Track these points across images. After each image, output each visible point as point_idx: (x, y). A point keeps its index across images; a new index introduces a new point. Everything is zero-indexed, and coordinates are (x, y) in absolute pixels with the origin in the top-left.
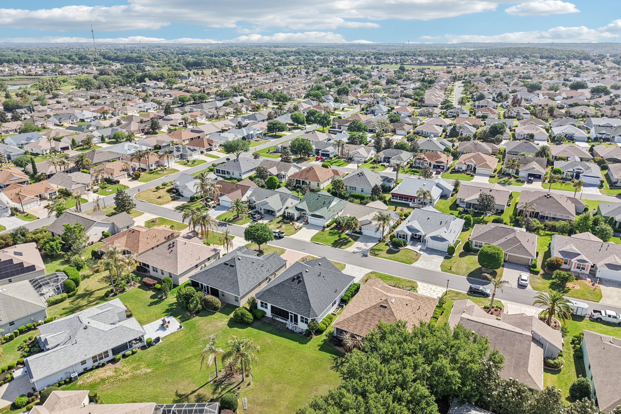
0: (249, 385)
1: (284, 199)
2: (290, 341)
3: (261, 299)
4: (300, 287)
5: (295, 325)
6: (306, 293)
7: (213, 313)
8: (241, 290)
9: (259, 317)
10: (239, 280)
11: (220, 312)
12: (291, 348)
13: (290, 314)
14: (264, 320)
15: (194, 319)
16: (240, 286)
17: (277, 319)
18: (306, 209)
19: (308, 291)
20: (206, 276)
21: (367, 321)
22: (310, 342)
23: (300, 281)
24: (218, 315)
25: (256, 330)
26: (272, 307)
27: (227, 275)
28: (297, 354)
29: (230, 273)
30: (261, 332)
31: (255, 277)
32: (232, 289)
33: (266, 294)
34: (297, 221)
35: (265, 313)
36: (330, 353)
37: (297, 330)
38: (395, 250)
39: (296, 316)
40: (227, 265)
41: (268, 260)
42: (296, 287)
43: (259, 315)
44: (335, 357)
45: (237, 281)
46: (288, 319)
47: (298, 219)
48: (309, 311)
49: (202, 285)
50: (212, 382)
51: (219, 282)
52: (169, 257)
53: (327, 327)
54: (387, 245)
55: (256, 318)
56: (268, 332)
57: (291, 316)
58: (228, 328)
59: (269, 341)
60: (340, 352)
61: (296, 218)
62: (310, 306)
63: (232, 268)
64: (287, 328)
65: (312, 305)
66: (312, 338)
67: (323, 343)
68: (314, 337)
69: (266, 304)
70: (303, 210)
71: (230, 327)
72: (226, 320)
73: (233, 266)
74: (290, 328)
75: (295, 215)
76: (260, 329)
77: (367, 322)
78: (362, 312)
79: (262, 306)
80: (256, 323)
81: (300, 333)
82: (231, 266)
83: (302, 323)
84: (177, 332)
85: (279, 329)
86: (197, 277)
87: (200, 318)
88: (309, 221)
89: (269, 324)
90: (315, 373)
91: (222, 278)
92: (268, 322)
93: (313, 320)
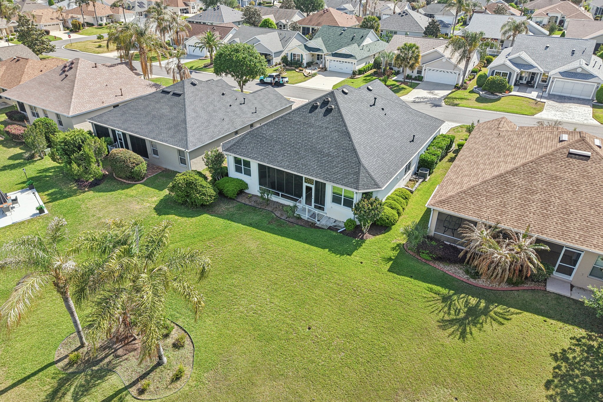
0: (177, 378)
1: (285, 39)
2: (307, 246)
3: (235, 153)
4: (329, 123)
5: (317, 211)
6: (347, 134)
7: (129, 186)
8: (190, 138)
9: (230, 194)
10: (188, 119)
11: (145, 184)
12: (311, 265)
13: (305, 185)
14: (243, 200)
15: (81, 196)
16: (189, 130)
17: (274, 198)
18: (323, 48)
19: (350, 130)
20: (122, 115)
21: (533, 193)
22: (361, 250)
23: (329, 111)
24: (139, 189)
25: (221, 221)
26: (261, 167)
27: (166, 110)
28: (328, 281)
29: (171, 107)
30: (235, 224)
31: (227, 119)
32: (172, 137)
33: (246, 141)
34: (306, 67)
35: (246, 186)
36: (425, 280)
37: (323, 223)
38: (492, 97)
39: (321, 188)
40: (168, 93)
41: (256, 95)
42: (318, 123)
43: (230, 189)
44: (444, 291)
45: (185, 121)
46: (300, 196)
47: (309, 65)
48: (358, 174)
49: (114, 131)
50: (61, 364)
51: (147, 124)
52: (59, 88)
53: (399, 214)
54: (472, 92)
55: (221, 195)
56: (250, 225)
57: (309, 189)
58: (155, 215)
59: (253, 246)
60: (454, 279)
61: (305, 62)
62: (359, 162)
63: (176, 98)
64: (299, 218)
65: (363, 161)
66: (363, 240)
67: (396, 253)
68: (370, 239)
69: (247, 164)
70: (318, 50)
71: (159, 214)
72: (155, 199)
73: (179, 95)
74: (306, 216)
75: (305, 57)
76: (230, 218)
77: (537, 197)
78: (514, 172)
79: (238, 170)
80: (224, 207)
81: (330, 228)
82: (175, 94)
83: (336, 206)
84: (29, 221)
85: (278, 219)
86: (105, 118)
87: (97, 194)
88: (327, 65)
89: (254, 208)
90: (392, 340)
91: (154, 117)
92: (253, 204)
93: (367, 196)
